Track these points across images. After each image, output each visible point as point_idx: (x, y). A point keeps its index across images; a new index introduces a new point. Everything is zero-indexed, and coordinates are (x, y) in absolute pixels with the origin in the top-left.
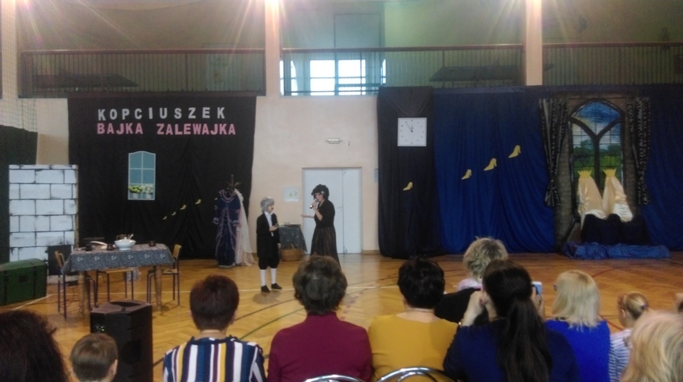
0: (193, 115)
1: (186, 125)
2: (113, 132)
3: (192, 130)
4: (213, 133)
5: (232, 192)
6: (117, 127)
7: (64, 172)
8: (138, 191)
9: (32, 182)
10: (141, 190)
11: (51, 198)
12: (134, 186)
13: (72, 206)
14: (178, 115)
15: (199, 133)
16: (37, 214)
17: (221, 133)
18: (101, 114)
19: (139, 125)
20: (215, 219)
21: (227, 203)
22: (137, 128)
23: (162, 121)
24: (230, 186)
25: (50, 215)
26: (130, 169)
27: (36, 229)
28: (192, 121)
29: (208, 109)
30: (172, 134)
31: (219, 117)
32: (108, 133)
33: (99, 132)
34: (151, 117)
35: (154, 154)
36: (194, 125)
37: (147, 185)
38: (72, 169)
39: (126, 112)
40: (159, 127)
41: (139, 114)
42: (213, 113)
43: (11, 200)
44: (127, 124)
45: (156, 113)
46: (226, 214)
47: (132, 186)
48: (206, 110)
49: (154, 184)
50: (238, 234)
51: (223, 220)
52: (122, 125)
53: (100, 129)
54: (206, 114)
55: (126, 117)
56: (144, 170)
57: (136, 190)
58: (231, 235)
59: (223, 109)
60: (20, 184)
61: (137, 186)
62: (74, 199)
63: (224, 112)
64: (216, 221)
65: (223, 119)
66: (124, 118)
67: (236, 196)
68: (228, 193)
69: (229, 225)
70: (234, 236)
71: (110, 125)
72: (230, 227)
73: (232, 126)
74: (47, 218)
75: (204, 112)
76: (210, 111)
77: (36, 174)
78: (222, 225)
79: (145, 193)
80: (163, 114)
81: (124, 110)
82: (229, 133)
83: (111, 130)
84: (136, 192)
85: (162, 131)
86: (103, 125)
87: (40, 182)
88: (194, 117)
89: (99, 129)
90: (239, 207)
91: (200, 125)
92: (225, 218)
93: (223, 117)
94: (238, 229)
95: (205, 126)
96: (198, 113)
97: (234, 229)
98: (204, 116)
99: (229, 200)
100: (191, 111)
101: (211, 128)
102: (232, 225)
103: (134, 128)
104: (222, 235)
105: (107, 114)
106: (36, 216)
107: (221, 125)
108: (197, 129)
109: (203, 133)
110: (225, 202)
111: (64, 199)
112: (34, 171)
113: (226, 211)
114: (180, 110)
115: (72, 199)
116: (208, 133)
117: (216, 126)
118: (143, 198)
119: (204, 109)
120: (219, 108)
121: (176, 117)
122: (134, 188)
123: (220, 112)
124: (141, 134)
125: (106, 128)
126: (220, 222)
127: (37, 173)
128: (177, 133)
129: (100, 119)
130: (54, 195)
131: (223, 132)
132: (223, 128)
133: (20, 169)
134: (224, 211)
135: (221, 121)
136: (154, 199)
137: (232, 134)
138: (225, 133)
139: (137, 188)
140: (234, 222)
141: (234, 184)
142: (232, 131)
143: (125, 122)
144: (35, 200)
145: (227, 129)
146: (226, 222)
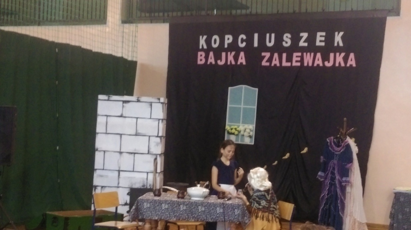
0: (305, 42)
1: (295, 54)
2: (214, 63)
3: (302, 61)
4: (327, 64)
5: (343, 141)
6: (218, 57)
7: (151, 105)
8: (236, 133)
9: (119, 114)
10: (239, 132)
11: (137, 134)
12: (232, 127)
13: (157, 144)
14: (287, 43)
15: (310, 64)
16: (122, 151)
17: (337, 65)
18: (202, 42)
19: (242, 54)
20: (320, 173)
21: (337, 155)
22: (240, 58)
23: (267, 49)
24: (342, 133)
25: (135, 153)
26: (229, 105)
27: (119, 168)
28: (303, 50)
29: (324, 34)
30: (278, 65)
31: (336, 44)
32: (209, 63)
33: (199, 62)
34: (256, 44)
35: (257, 89)
36: (305, 54)
37: (246, 126)
38: (160, 102)
39: (228, 39)
40: (264, 57)
41: (243, 41)
42: (330, 39)
43: (98, 133)
44: (229, 53)
45: (262, 40)
46: (334, 169)
47: (230, 126)
48: (321, 36)
49: (254, 125)
50: (348, 196)
51: (330, 175)
52: (224, 54)
53: (201, 59)
54: (321, 41)
55: (228, 44)
56: (244, 108)
57: (233, 131)
58: (339, 196)
59: (341, 34)
60: (107, 116)
61: (236, 127)
62: (161, 137)
63: (343, 38)
64: (321, 177)
65: (341, 47)
66: (226, 46)
67: (348, 146)
68: (339, 142)
69: (337, 182)
70: (342, 198)
71: (211, 54)
72: (338, 185)
73: (352, 56)
74: (132, 156)
75: (318, 38)
76: (325, 37)
77: (123, 106)
78: (328, 181)
79: (243, 135)
80: (270, 41)
81: (227, 37)
82: (348, 65)
83: (211, 60)
84: (233, 134)
85: (267, 61)
86: (203, 54)
87: (127, 116)
88: (306, 44)
89: (199, 58)
90: (351, 161)
91: (312, 54)
92: (333, 173)
93: (341, 44)
94: (348, 189)
95: (319, 55)
96: (311, 40)
97: (343, 189)
98: (318, 43)
99: (338, 150)
100: (302, 37)
101: (325, 58)
102: (340, 183)
103: (236, 58)
104: (328, 194)
105: (208, 42)
106: (121, 153)
107: (338, 54)
108: (308, 59)
109: (315, 65)
110: (334, 153)
111: (150, 136)
112: (121, 103)
113: (334, 164)
114: (289, 36)
115: (158, 136)
116: (321, 65)
117: (332, 55)
118: (241, 141)
119: (319, 34)
120: (336, 33)
121: (284, 44)
122: (232, 129)
123: (338, 38)
124: (244, 65)
125: (207, 58)
126: (326, 178)
127: (124, 104)
128: (285, 64)
129: (201, 47)
130: (140, 131)
131: (340, 63)
132: (340, 59)
133: (108, 100)
134: (331, 164)
135: (338, 50)
136: (253, 144)
137: (351, 65)
138: (343, 65)
139: (236, 129)
140: (344, 179)
141: (347, 130)
142: (352, 62)
143: (227, 51)
144: (121, 135)
145: (346, 59)
146: (333, 179)
